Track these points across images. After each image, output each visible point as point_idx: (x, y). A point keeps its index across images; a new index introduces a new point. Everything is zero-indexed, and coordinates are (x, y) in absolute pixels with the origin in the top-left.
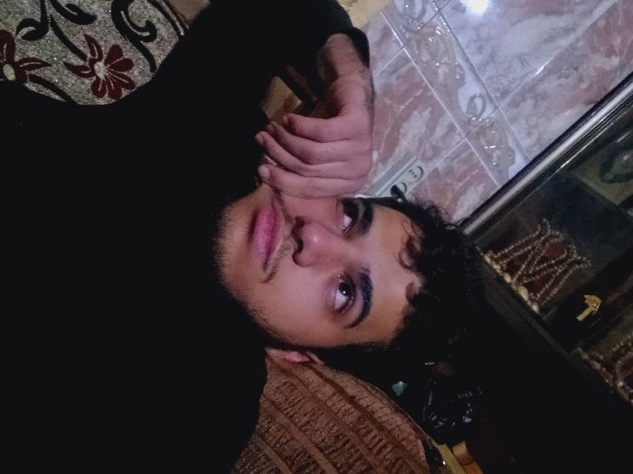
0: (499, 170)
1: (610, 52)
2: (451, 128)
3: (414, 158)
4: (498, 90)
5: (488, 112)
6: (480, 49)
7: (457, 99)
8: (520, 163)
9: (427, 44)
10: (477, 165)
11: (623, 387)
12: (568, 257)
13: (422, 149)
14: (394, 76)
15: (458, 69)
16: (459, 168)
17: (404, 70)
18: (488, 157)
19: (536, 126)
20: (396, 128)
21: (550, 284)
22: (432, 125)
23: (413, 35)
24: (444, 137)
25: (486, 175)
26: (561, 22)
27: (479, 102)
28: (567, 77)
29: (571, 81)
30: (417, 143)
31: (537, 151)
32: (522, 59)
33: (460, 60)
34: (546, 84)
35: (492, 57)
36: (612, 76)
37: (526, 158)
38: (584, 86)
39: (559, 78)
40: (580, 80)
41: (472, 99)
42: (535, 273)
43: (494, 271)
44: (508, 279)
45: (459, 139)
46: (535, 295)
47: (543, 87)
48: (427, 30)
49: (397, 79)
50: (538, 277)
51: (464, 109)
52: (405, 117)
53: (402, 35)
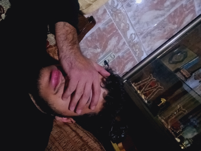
0: (139, 57)
1: (174, 23)
2: (124, 43)
3: (112, 52)
4: (139, 32)
5: (136, 39)
6: (135, 19)
7: (127, 34)
8: (145, 56)
9: (118, 16)
10: (131, 56)
11: (170, 128)
12: (157, 86)
13: (115, 49)
14: (107, 25)
15: (127, 25)
16: (126, 56)
17: (110, 23)
18: (135, 53)
19: (151, 44)
20: (107, 42)
21: (151, 94)
22: (118, 42)
23: (113, 13)
24: (122, 46)
25: (134, 59)
26: (160, 13)
27: (133, 36)
28: (161, 30)
29: (162, 31)
30: (113, 47)
31: (150, 52)
32: (147, 23)
33: (128, 22)
34: (154, 32)
35: (138, 22)
36: (174, 31)
37: (147, 54)
38: (166, 33)
39: (158, 30)
40: (165, 31)
41: (131, 34)
42: (147, 90)
43: (135, 89)
44: (139, 92)
45: (127, 47)
46: (146, 97)
47: (153, 33)
48: (118, 11)
49: (108, 26)
50: (148, 92)
51: (129, 38)
52: (110, 38)
53: (110, 12)
